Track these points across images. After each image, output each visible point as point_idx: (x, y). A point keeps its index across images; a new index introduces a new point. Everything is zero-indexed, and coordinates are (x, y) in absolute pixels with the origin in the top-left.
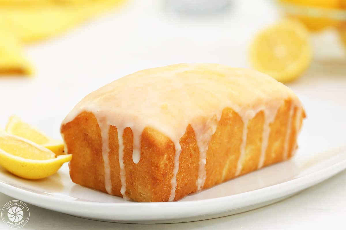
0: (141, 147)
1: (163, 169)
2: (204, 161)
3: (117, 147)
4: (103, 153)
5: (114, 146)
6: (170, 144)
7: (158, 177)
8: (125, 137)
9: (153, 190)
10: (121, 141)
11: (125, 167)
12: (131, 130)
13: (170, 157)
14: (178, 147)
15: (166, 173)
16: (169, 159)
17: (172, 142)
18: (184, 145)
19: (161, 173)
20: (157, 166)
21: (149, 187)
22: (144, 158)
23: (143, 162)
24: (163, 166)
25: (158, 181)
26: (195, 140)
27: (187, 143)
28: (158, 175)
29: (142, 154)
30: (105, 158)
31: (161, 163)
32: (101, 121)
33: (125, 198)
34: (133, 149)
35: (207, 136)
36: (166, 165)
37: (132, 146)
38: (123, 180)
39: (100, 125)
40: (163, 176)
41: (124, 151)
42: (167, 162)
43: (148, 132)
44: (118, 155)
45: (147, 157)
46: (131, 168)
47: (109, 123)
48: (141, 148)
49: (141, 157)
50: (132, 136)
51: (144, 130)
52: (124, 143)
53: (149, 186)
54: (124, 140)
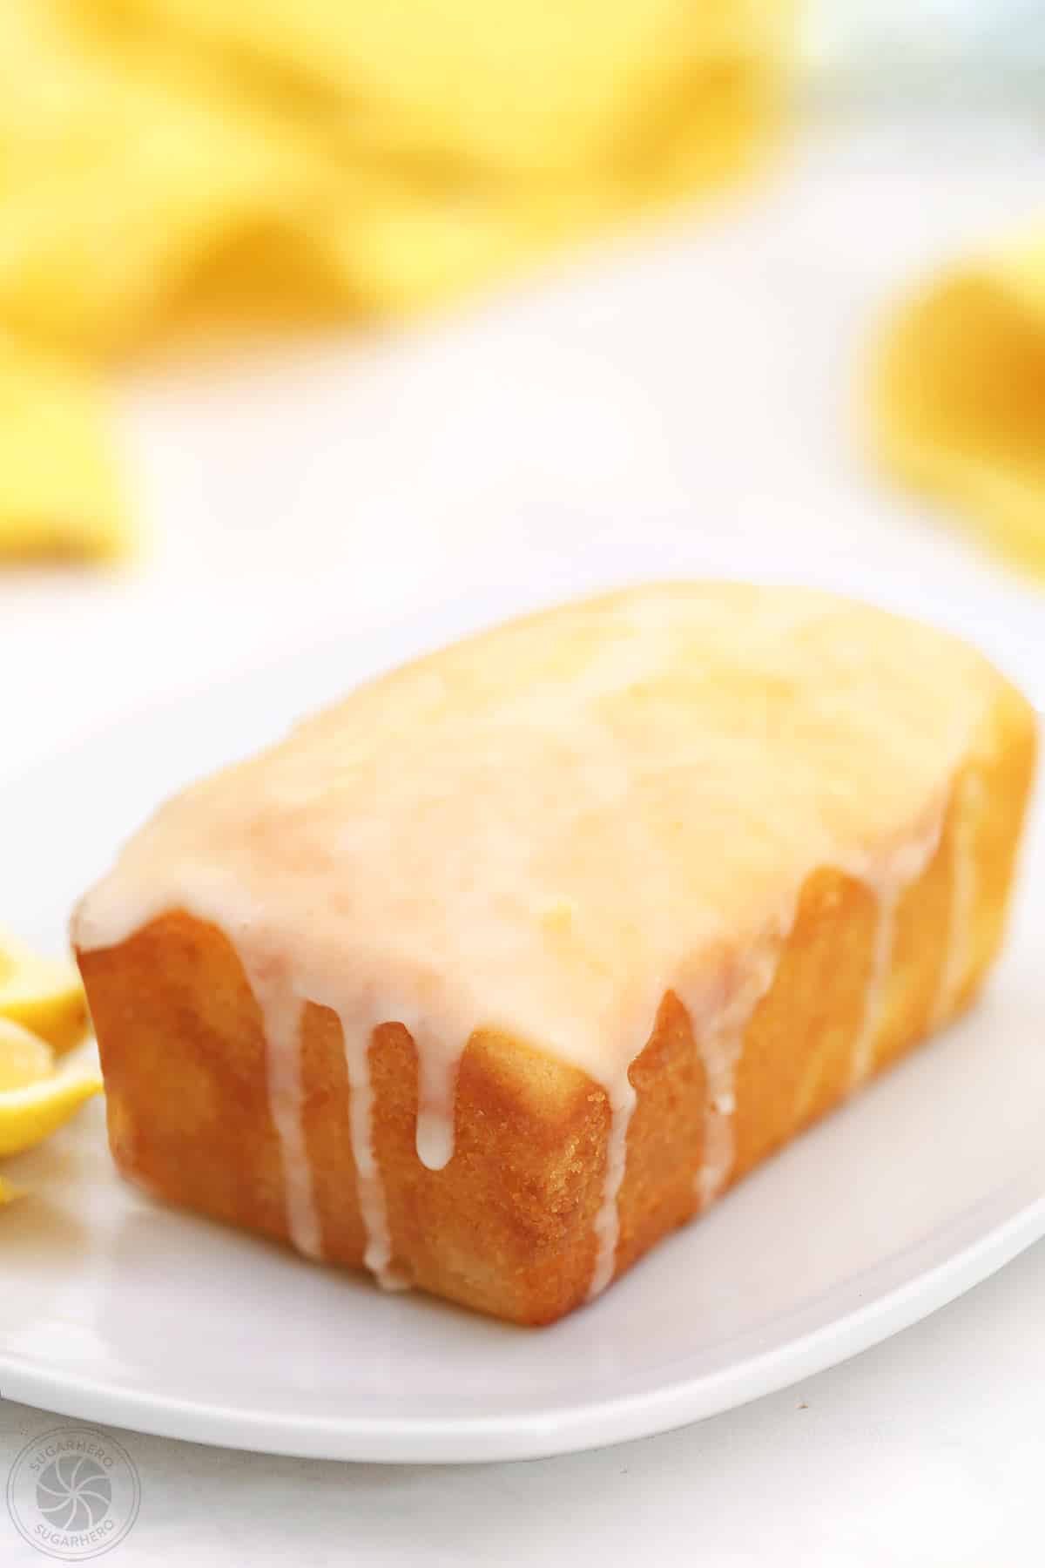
0: (456, 1108)
1: (562, 1197)
2: (726, 1104)
3: (342, 1092)
4: (275, 1104)
5: (326, 1087)
6: (590, 1099)
7: (541, 1228)
8: (379, 1060)
9: (520, 1271)
10: (358, 1072)
11: (382, 1172)
12: (410, 1039)
13: (588, 1142)
14: (625, 1098)
15: (575, 1205)
16: (585, 1152)
17: (598, 1088)
18: (645, 1079)
19: (555, 1210)
20: (534, 1190)
21: (501, 1259)
22: (472, 1151)
23: (468, 1168)
24: (561, 1183)
25: (540, 1242)
26: (690, 1042)
27: (661, 1066)
28: (541, 1220)
29: (460, 1135)
30: (287, 1124)
31: (553, 1176)
32: (263, 974)
33: (389, 1283)
34: (416, 1110)
35: (740, 1010)
36: (572, 1178)
37: (415, 1101)
38: (374, 1218)
39: (260, 989)
40: (563, 1222)
41: (376, 1110)
42: (577, 1167)
43: (491, 1050)
44: (345, 1123)
45: (488, 1151)
46: (411, 1177)
47: (305, 989)
48: (458, 1112)
49: (456, 1148)
50: (415, 1059)
51: (472, 1041)
52: (375, 1083)
53: (499, 1254)
54: (374, 1069)
